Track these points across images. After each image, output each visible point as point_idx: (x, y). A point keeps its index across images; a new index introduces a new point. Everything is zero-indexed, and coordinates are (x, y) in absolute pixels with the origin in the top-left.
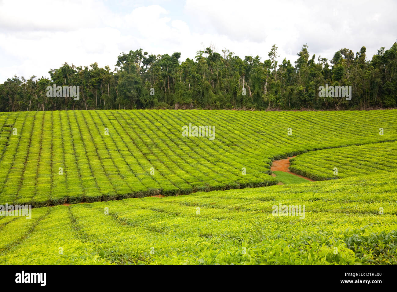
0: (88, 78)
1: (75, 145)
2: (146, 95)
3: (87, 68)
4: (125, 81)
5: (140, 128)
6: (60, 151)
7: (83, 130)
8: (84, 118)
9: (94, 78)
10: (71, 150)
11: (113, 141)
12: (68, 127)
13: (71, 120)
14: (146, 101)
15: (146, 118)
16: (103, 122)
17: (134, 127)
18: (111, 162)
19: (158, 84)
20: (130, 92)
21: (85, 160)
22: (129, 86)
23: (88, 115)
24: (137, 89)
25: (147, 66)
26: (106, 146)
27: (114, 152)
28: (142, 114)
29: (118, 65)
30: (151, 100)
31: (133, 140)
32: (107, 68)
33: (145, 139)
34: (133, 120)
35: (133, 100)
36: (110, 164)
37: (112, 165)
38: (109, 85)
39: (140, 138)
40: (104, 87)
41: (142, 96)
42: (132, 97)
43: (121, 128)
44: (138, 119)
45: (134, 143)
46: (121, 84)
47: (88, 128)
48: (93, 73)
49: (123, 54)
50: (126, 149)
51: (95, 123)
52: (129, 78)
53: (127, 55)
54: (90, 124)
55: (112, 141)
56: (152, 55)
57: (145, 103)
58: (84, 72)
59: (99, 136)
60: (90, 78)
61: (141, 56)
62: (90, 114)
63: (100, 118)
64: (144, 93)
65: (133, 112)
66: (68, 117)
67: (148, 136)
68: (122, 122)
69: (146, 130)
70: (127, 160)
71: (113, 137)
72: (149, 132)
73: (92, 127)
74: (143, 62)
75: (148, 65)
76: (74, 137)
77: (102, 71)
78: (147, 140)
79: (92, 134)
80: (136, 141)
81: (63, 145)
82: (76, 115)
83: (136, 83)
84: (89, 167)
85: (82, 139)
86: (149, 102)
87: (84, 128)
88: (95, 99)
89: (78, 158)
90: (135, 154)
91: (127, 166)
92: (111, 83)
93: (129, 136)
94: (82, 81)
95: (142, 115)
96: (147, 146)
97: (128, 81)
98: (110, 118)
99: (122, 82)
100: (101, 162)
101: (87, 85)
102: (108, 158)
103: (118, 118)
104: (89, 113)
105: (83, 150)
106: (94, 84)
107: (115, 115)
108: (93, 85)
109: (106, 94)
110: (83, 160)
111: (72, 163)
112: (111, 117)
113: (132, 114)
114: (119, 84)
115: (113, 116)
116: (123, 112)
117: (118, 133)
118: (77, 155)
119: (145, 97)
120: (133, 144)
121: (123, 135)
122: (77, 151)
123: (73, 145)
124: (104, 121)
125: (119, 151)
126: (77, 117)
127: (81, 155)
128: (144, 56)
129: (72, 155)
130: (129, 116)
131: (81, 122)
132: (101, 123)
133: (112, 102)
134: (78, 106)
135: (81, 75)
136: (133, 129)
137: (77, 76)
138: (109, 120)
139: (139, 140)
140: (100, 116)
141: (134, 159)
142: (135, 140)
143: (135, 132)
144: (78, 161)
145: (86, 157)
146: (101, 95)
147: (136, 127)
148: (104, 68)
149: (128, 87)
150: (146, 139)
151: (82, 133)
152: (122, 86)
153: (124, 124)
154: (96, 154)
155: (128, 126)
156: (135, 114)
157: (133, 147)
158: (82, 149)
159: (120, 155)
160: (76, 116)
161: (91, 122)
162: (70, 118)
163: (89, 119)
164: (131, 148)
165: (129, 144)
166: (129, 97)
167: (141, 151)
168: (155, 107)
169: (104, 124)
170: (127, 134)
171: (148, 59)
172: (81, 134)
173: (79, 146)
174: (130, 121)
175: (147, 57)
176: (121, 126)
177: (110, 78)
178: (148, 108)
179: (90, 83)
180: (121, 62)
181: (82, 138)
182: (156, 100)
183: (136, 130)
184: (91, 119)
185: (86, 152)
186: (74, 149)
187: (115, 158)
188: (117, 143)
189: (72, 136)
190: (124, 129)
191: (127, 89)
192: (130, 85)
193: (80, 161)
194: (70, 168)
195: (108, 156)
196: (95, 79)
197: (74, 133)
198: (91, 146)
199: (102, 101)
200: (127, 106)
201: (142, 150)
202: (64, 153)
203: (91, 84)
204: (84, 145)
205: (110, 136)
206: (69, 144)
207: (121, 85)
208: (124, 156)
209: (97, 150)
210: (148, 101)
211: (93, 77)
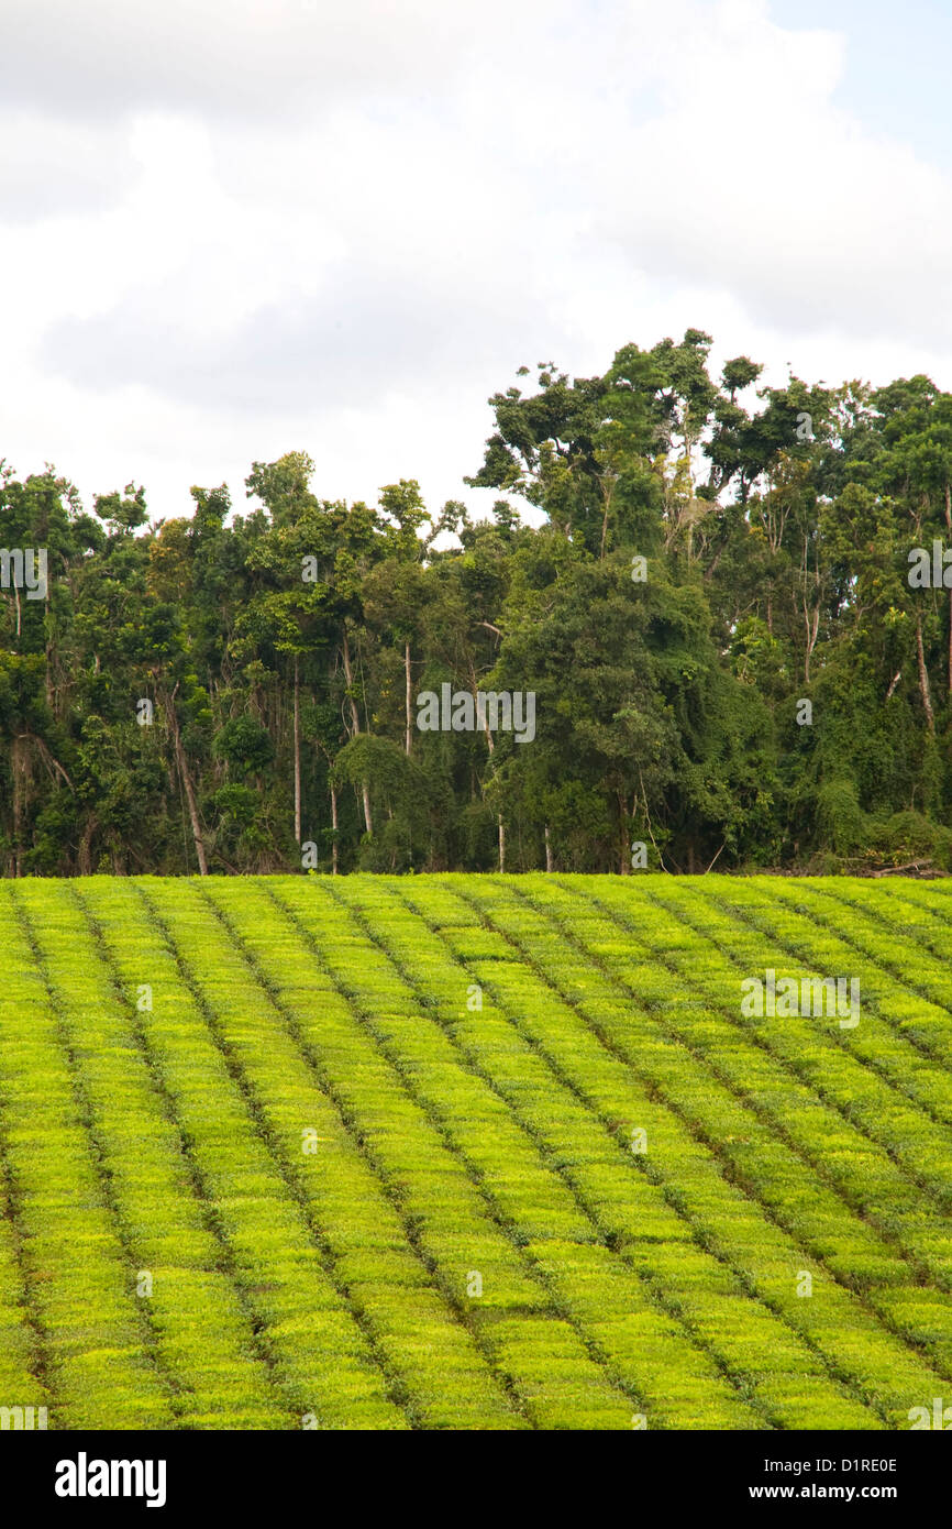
0: (221, 593)
1: (210, 1183)
2: (752, 743)
3: (213, 505)
4: (562, 617)
5: (756, 1042)
6: (91, 1234)
7: (256, 1053)
8: (239, 943)
9: (278, 587)
10: (192, 1227)
11: (545, 1150)
12: (116, 1024)
13: (131, 965)
14: (746, 795)
15: (791, 951)
16: (408, 979)
17: (698, 1027)
18: (573, 1345)
19: (861, 645)
20: (607, 721)
21: (335, 1326)
22: (598, 662)
23: (263, 916)
24: (669, 690)
25: (745, 489)
26: (489, 1198)
27: (574, 1256)
28: (744, 917)
29: (495, 472)
30: (795, 793)
31: (720, 1152)
32: (401, 500)
33: (827, 1141)
34: (673, 968)
35: (635, 790)
36: (567, 1366)
37: (587, 1379)
38: (416, 655)
39: (780, 1132)
40: (363, 675)
41: (713, 756)
42: (624, 765)
43: (588, 1039)
44: (716, 960)
45: (731, 1175)
46: (535, 645)
47: (294, 1031)
48: (275, 546)
49: (544, 381)
50: (669, 1226)
51: (346, 993)
52: (601, 592)
53: (578, 383)
54: (306, 995)
55: (533, 1154)
56: (797, 387)
57: (740, 815)
58: (195, 541)
59: (409, 1109)
60: (247, 594)
61: (699, 393)
62: (287, 911)
63: (378, 943)
64: (731, 725)
65: (653, 899)
66: (97, 932)
67: (844, 1111)
68: (583, 981)
69: (813, 1064)
70: (708, 1331)
71: (533, 1114)
72: (854, 1083)
73: (327, 1024)
74: (709, 451)
75: (752, 475)
76: (190, 1115)
77: (351, 528)
78: (844, 1148)
79: (343, 1087)
80: (742, 1161)
81: (105, 1180)
82: (163, 914)
83: (663, 634)
84: (381, 1386)
85: (265, 1133)
86: (781, 804)
87: (255, 1033)
88: (285, 773)
89: (263, 1304)
90: (769, 1279)
91: (722, 1386)
92: (430, 642)
93: (674, 1108)
94: (167, 615)
95: (747, 919)
96: (861, 1212)
97: (599, 622)
98: (464, 948)
99: (541, 625)
100: (482, 1346)
101: (213, 658)
102: (529, 1311)
103: (533, 951)
104: (275, 900)
105: (295, 1231)
106: (281, 647)
107: (507, 917)
108: (265, 653)
109: (382, 730)
110: (320, 1322)
111: (227, 1346)
112: (476, 940)
113: (655, 915)
114: (509, 643)
115: (488, 924)
116: (565, 897)
117: (569, 1084)
118: (247, 1276)
119: (739, 760)
120: (721, 1184)
121: (617, 1096)
122: (242, 1237)
123: (198, 1185)
124: (425, 973)
125: (612, 1242)
126: (178, 932)
127: (284, 1273)
128: (726, 394)
129: (203, 1277)
130: (629, 929)
131: (225, 982)
132: (400, 988)
133: (438, 807)
134: (126, 838)
135: (163, 565)
136: (699, 1048)
137: (123, 577)
138: (462, 960)
139: (771, 1152)
140: (379, 931)
141: (776, 1327)
142: (736, 1146)
143: (716, 1072)
144: (273, 1332)
145: (330, 1295)
146: (338, 738)
147: (713, 1027)
148: (373, 502)
149: (594, 674)
150: (836, 1140)
151: (251, 1075)
152: (540, 665)
153: (603, 1005)
154: (413, 1268)
155: (638, 1017)
156: (679, 915)
157: (736, 1219)
158: (287, 1223)
159: (630, 1285)
160: (163, 926)
161: (310, 976)
162: (118, 939)
163: (281, 953)
164: (716, 1221)
165: (688, 1187)
166: (596, 760)
167: (818, 1256)
168: (830, 857)
169: (423, 1003)
170: (653, 1091)
171: (758, 421)
172: (246, 1088)
173: (254, 1193)
174: (648, 978)
175: (751, 403)
176: (579, 1013)
177: (423, 596)
178: (766, 865)
179: (244, 632)
180: (527, 452)
181: (260, 1119)
182: (840, 791)
183: (722, 1056)
184: (301, 955)
185: (327, 1250)
186: (212, 1223)
187: (598, 1310)
188: (579, 1175)
189: (167, 1100)
190: (615, 1050)
191: (585, 689)
192: (615, 651)
193: (287, 1328)
194: (217, 1395)
195: (531, 1294)
196: (287, 597)
197: (178, 1076)
198: (363, 1197)
199: (348, 795)
200: (577, 843)
201: (824, 1242)
202: (131, 1253)
203: (249, 641)
204: (297, 1188)
205: (502, 1106)
206: (162, 1175)
207: (532, 659)
208: (672, 1298)
209: (413, 1229)
210: (765, 798)
211: (271, 580)
